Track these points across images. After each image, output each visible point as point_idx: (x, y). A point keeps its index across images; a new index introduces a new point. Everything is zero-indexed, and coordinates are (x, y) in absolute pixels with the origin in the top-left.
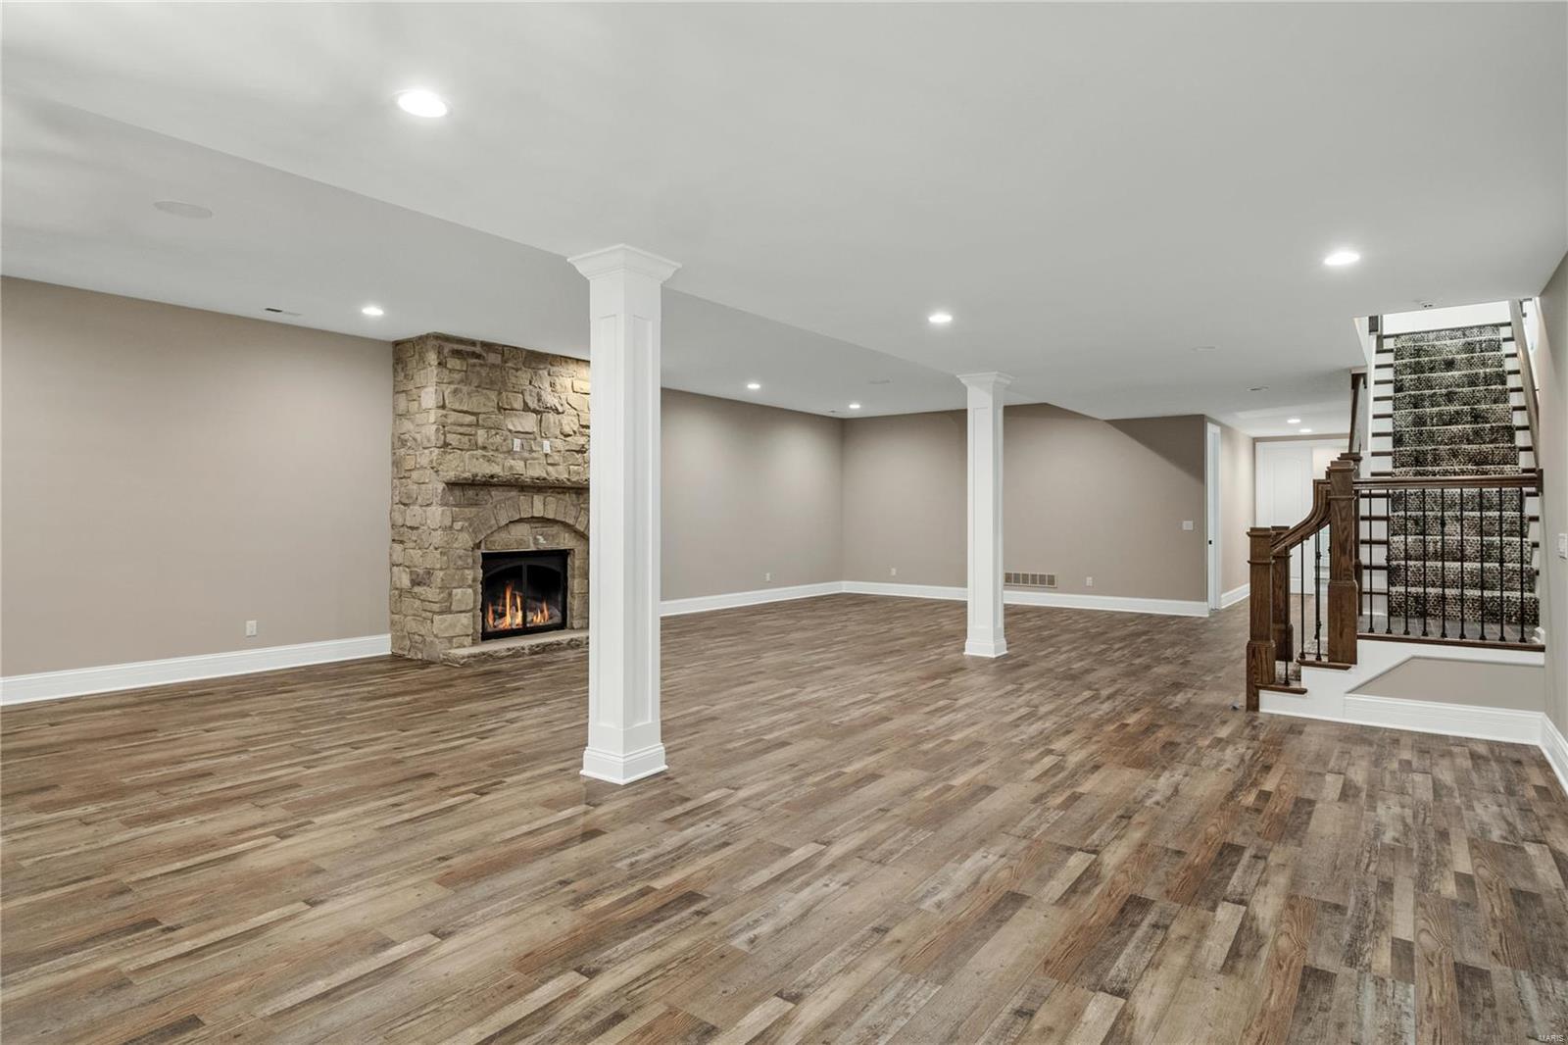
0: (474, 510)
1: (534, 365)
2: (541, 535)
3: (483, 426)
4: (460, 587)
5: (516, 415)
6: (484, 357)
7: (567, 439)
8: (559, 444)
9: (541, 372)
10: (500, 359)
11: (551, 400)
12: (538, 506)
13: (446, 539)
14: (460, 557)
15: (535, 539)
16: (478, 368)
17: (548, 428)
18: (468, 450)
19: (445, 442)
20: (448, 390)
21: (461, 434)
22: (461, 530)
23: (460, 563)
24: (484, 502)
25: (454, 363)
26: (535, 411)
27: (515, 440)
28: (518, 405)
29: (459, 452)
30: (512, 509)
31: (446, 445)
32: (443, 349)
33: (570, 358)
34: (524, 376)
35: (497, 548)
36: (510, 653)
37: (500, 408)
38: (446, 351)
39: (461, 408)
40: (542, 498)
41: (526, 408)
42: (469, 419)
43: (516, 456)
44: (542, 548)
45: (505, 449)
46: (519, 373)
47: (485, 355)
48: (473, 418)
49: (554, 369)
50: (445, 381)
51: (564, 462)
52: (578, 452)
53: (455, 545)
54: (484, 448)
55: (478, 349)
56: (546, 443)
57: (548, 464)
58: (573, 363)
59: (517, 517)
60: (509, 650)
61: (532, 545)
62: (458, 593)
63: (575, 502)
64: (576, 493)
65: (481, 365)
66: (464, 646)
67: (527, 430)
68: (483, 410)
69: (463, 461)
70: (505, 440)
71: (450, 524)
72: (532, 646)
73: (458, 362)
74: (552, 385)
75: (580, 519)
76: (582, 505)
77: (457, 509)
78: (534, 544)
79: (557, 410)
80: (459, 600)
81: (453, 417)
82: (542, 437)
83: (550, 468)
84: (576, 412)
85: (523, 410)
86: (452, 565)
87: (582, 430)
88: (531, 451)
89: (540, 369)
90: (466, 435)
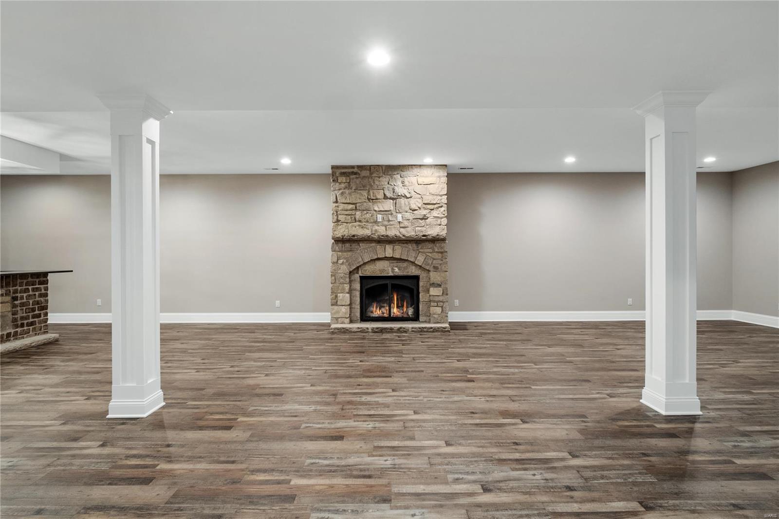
0: (349, 253)
1: (390, 173)
2: (396, 267)
3: (359, 209)
4: (342, 293)
5: (379, 202)
6: (359, 173)
7: (414, 212)
8: (408, 215)
9: (395, 176)
10: (369, 173)
11: (400, 190)
12: (389, 251)
13: (334, 268)
14: (342, 278)
15: (393, 269)
16: (355, 180)
17: (400, 207)
18: (350, 223)
19: (337, 219)
20: (338, 193)
21: (346, 215)
22: (342, 264)
23: (342, 280)
24: (355, 249)
25: (342, 179)
26: (391, 198)
27: (378, 215)
28: (380, 195)
29: (345, 224)
30: (372, 253)
31: (338, 221)
32: (335, 173)
33: (415, 165)
34: (384, 180)
35: (368, 274)
36: (359, 330)
37: (369, 199)
38: (337, 174)
39: (345, 202)
40: (392, 246)
41: (385, 197)
42: (351, 206)
43: (379, 224)
44: (396, 274)
45: (372, 221)
46: (381, 179)
47: (359, 172)
48: (354, 206)
49: (403, 173)
50: (337, 189)
51: (412, 225)
52: (422, 219)
53: (339, 272)
54: (360, 221)
55: (355, 170)
56: (399, 216)
57: (401, 227)
58: (417, 168)
59: (375, 257)
60: (359, 328)
61: (391, 272)
62: (340, 295)
63: (416, 248)
64: (416, 243)
65: (357, 178)
66: (345, 323)
67: (386, 209)
68: (359, 201)
69: (348, 229)
70: (372, 216)
71: (336, 261)
72: (374, 328)
73: (344, 178)
74: (403, 182)
75: (418, 258)
76: (420, 250)
77: (340, 253)
78: (392, 272)
79: (406, 196)
80: (341, 300)
81: (342, 206)
82: (397, 213)
83: (402, 230)
84: (420, 196)
85: (384, 199)
86: (337, 281)
87: (425, 206)
88: (389, 221)
89: (394, 174)
90: (349, 215)
